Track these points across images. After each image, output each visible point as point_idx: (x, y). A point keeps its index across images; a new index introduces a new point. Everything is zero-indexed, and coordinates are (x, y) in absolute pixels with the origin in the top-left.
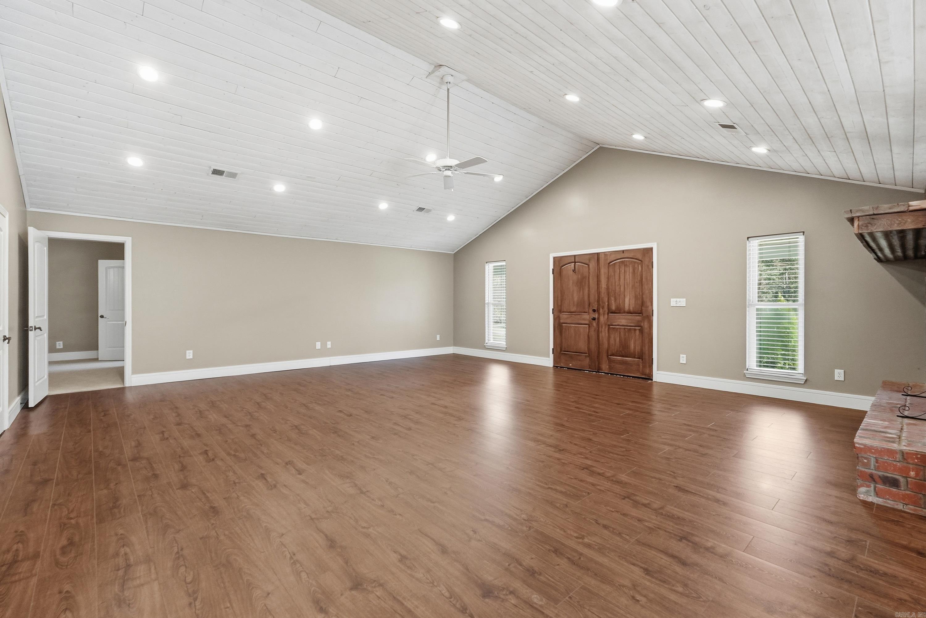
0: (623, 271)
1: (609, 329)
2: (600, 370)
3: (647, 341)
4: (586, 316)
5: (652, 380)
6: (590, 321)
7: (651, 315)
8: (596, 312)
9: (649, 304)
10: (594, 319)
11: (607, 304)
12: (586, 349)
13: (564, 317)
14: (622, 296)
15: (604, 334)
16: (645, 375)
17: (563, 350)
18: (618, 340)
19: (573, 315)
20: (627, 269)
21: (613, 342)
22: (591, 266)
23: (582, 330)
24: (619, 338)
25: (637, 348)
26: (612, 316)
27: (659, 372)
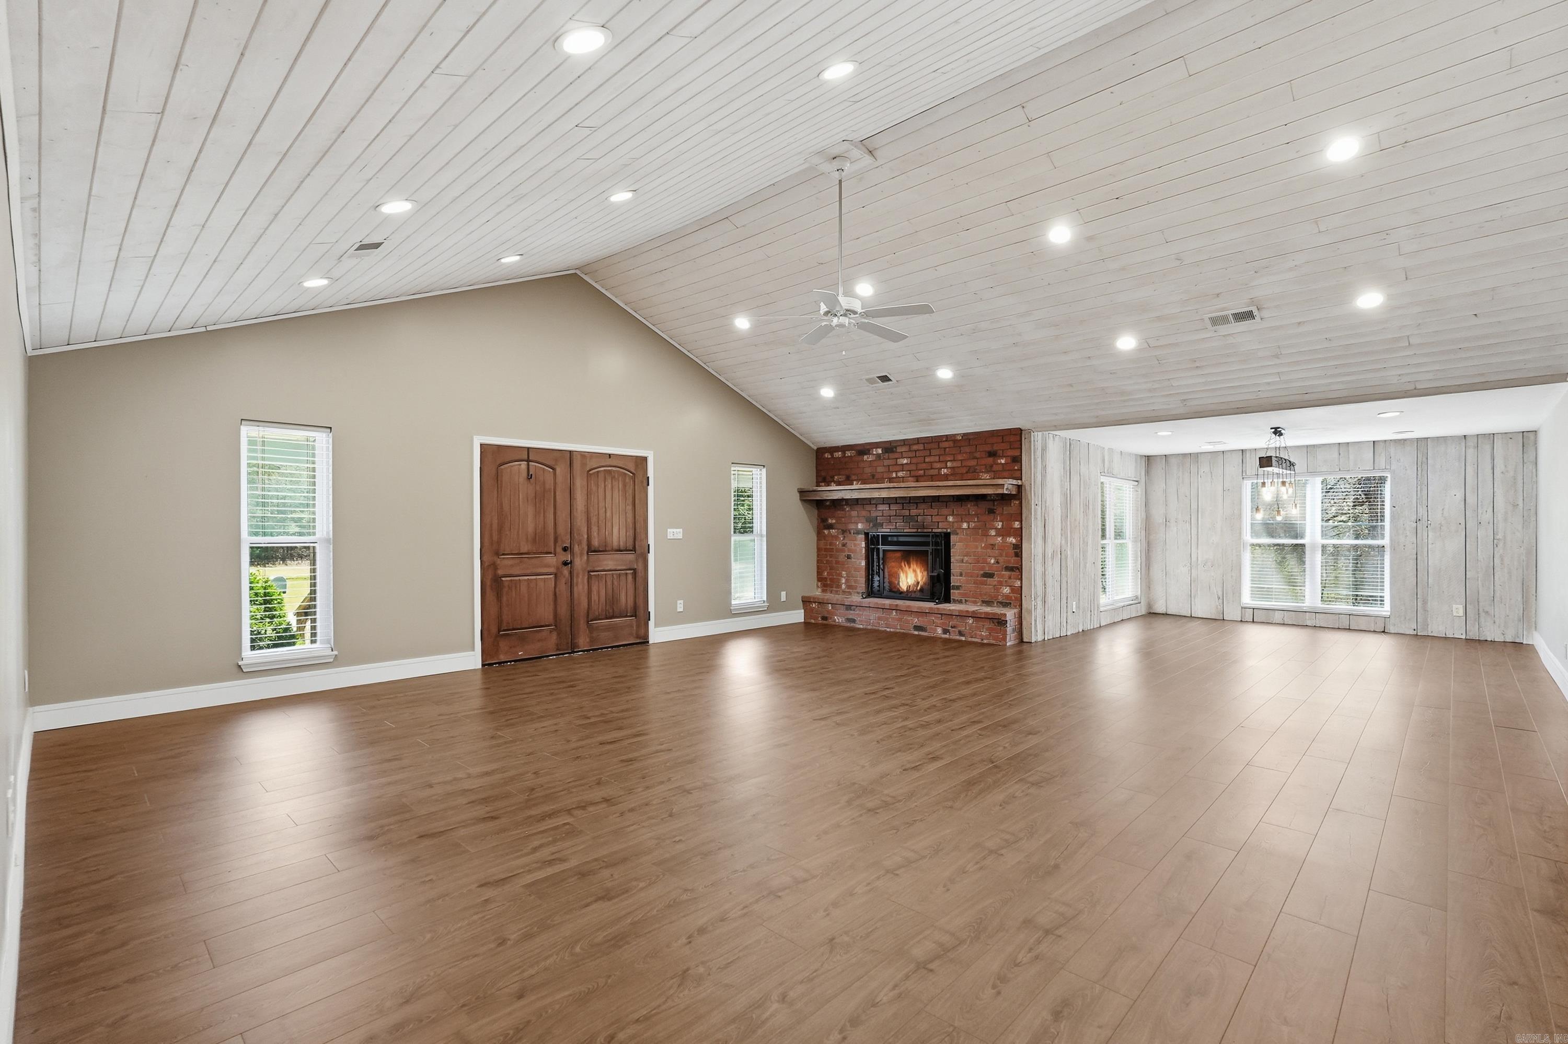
0: (610, 486)
1: (590, 577)
2: (574, 649)
3: (641, 588)
4: (551, 560)
5: (648, 642)
6: (558, 568)
7: (647, 551)
8: (568, 552)
9: (643, 536)
10: (565, 564)
11: (586, 536)
12: (551, 617)
13: (506, 565)
14: (609, 524)
15: (581, 587)
16: (640, 638)
17: (504, 627)
18: (603, 594)
19: (526, 559)
20: (615, 483)
21: (596, 598)
22: (558, 470)
23: (541, 584)
24: (604, 590)
25: (629, 602)
26: (594, 557)
27: (657, 629)
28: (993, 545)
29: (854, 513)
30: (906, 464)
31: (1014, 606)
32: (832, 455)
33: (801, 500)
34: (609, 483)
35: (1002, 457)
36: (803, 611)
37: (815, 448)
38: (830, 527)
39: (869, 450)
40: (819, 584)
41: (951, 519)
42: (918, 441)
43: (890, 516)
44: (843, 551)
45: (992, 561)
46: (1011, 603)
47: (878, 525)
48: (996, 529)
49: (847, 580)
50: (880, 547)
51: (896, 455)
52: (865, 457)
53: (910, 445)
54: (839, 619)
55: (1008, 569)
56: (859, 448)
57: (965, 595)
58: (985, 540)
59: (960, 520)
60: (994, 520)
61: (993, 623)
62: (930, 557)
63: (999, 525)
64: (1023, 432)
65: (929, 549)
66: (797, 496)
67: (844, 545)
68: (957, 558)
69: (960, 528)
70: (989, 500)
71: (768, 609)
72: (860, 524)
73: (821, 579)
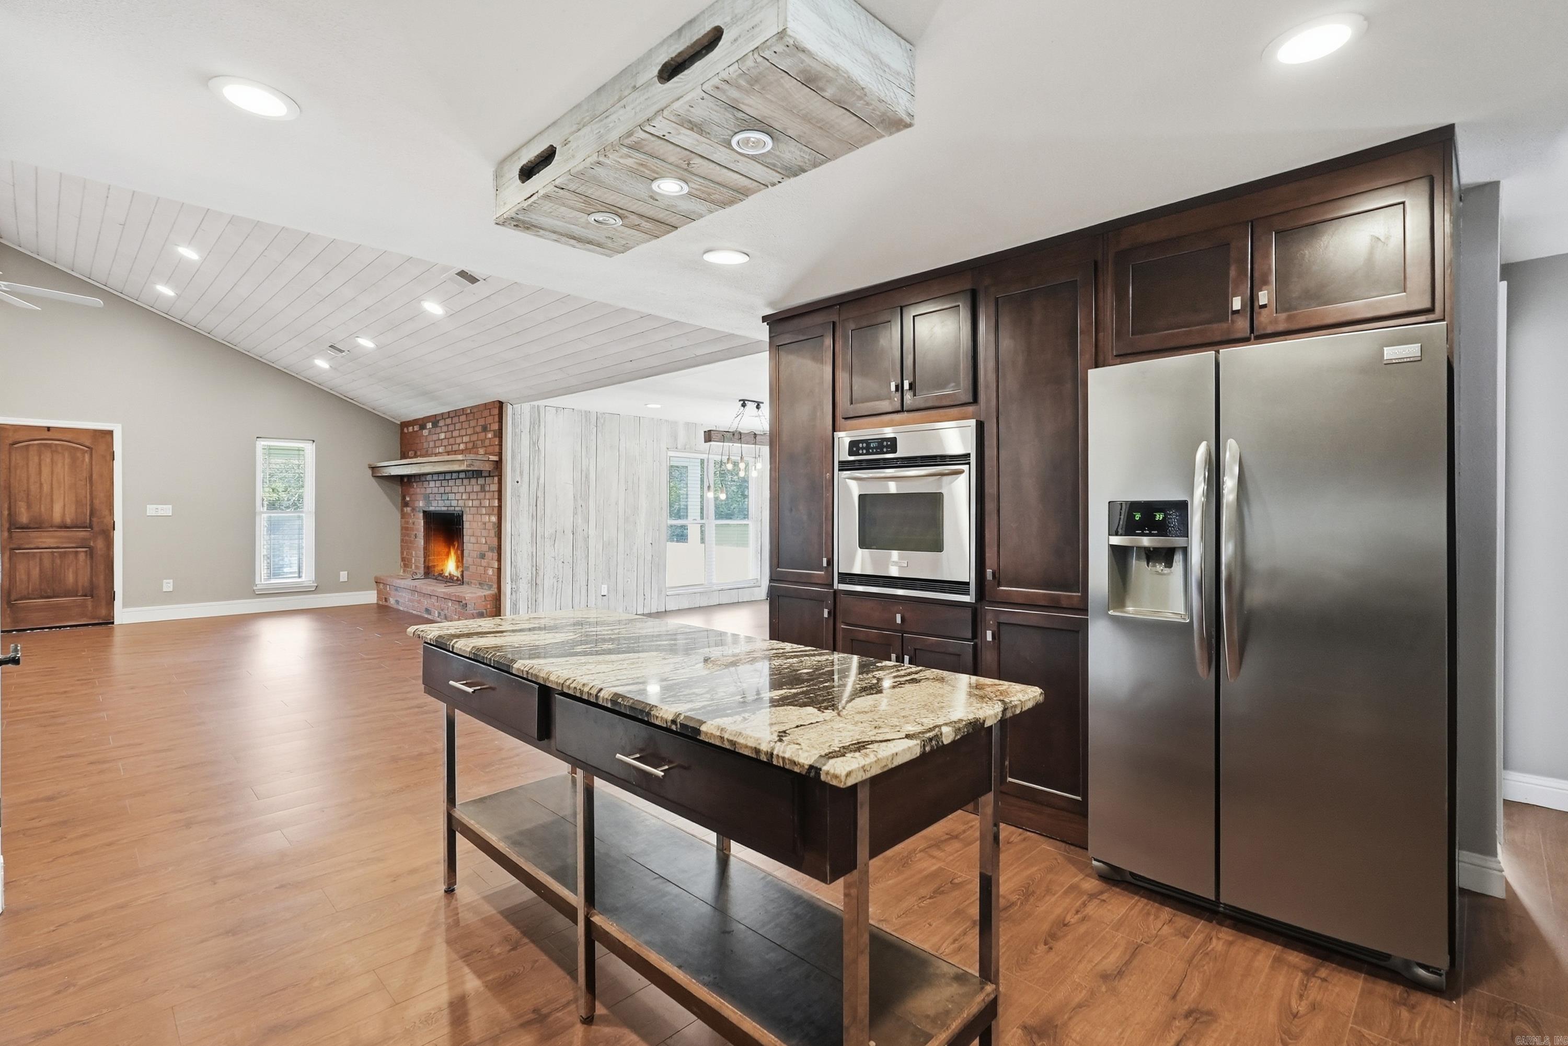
0: (48, 460)
1: (13, 555)
3: (102, 568)
5: (113, 623)
7: (111, 528)
9: (106, 512)
14: (45, 500)
16: (99, 618)
18: (35, 572)
20: (58, 457)
21: (24, 577)
24: (38, 569)
25: (80, 579)
26: (18, 534)
27: (126, 610)
28: (484, 524)
29: (418, 490)
30: (443, 438)
31: (494, 588)
32: (408, 430)
33: (372, 476)
34: (47, 458)
35: (490, 431)
36: (376, 592)
37: (398, 423)
38: (406, 504)
39: (424, 424)
40: (402, 564)
41: (464, 496)
42: (449, 414)
43: (435, 492)
44: (412, 529)
45: (484, 541)
46: (492, 586)
47: (429, 502)
48: (485, 506)
49: (414, 559)
51: (438, 429)
52: (424, 431)
53: (445, 419)
55: (494, 549)
56: (419, 422)
57: (470, 576)
58: (480, 518)
59: (468, 497)
60: (484, 497)
63: (487, 503)
64: (502, 405)
66: (370, 472)
67: (414, 523)
68: (467, 537)
69: (468, 506)
70: (483, 477)
71: (317, 590)
72: (421, 502)
73: (403, 559)
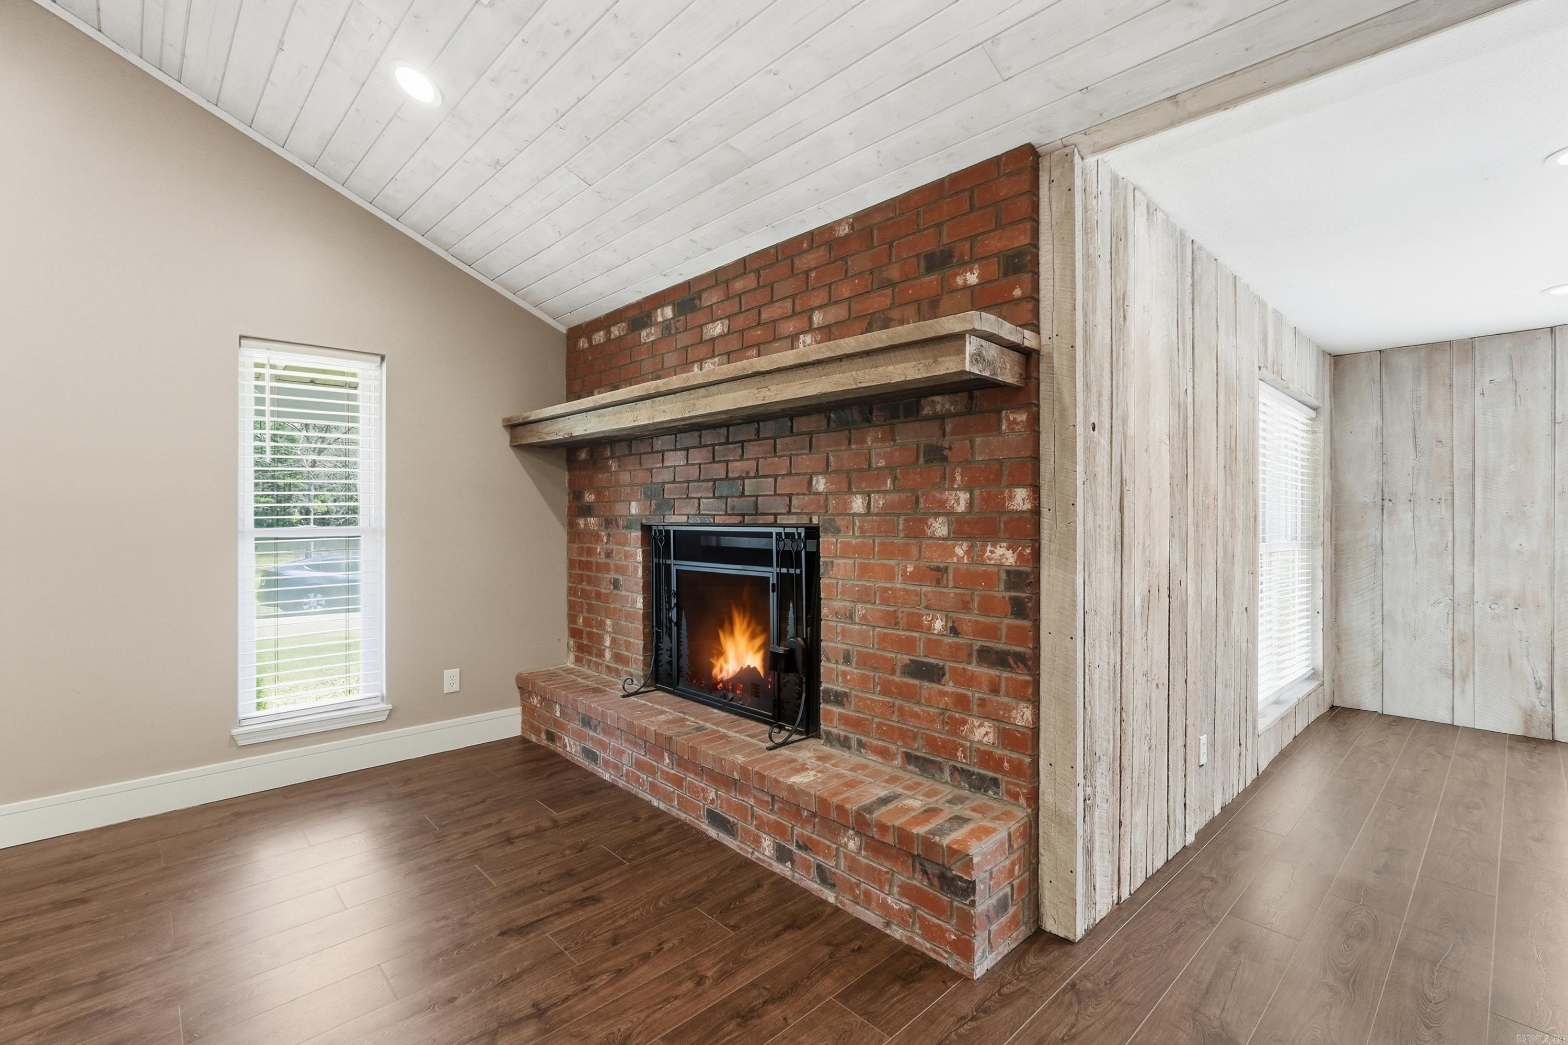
28: (938, 574)
29: (625, 477)
30: (721, 336)
31: (1008, 792)
32: (590, 341)
33: (511, 446)
35: (966, 265)
36: (518, 710)
37: (563, 330)
38: (587, 511)
39: (649, 316)
40: (572, 643)
41: (820, 484)
42: (744, 265)
43: (688, 482)
44: (605, 568)
45: (938, 625)
46: (995, 782)
47: (665, 505)
48: (950, 514)
49: (613, 641)
50: (672, 561)
51: (700, 317)
52: (644, 333)
53: (727, 282)
54: (571, 748)
55: (987, 656)
56: (631, 314)
57: (857, 724)
58: (914, 551)
59: (845, 486)
60: (945, 481)
61: (925, 873)
62: (773, 597)
63: (960, 501)
64: (1044, 164)
65: (771, 573)
66: (504, 438)
67: (608, 555)
68: (837, 604)
69: (845, 512)
70: (927, 418)
71: (392, 719)
72: (633, 504)
73: (574, 633)
